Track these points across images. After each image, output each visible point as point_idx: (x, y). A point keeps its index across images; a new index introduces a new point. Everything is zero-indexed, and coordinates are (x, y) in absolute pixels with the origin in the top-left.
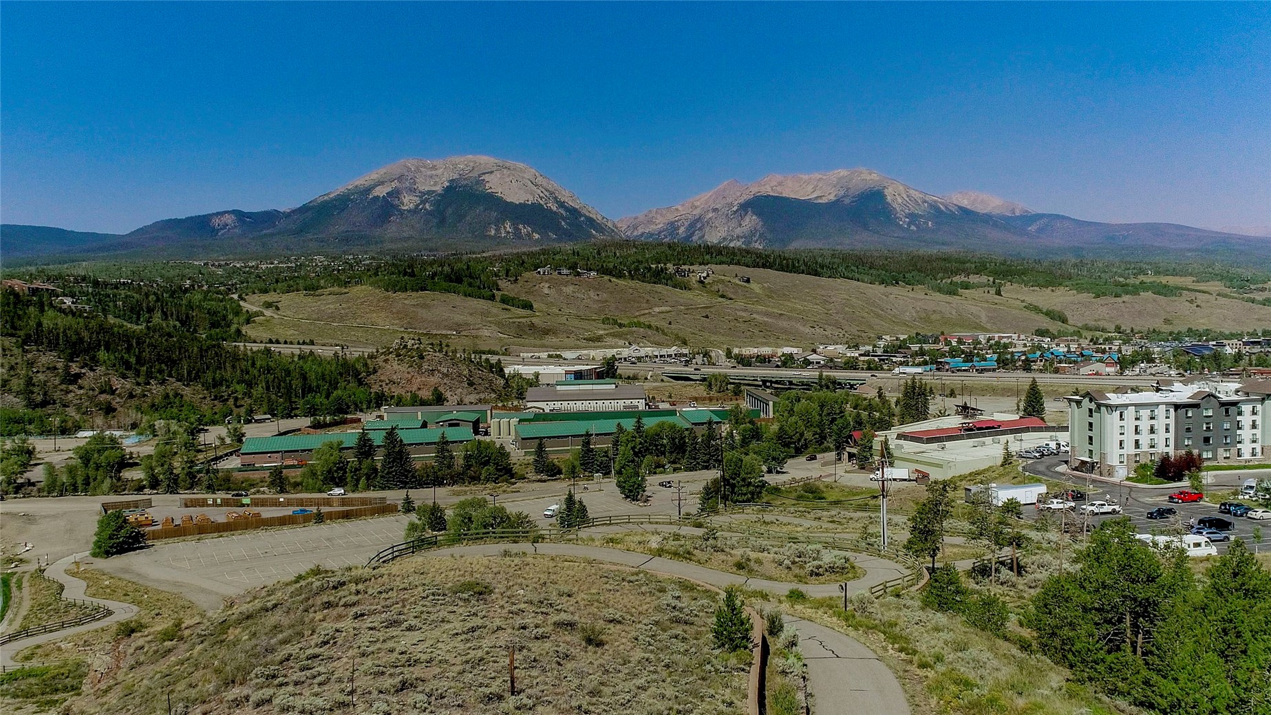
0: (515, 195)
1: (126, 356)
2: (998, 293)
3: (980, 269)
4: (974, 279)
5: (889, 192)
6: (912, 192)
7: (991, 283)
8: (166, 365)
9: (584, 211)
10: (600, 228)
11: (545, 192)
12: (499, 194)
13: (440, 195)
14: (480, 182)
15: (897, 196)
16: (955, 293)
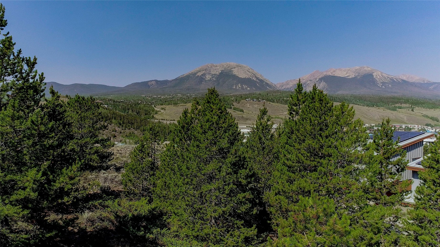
0: (242, 75)
1: (120, 121)
2: (413, 110)
3: (407, 101)
4: (403, 105)
5: (374, 74)
6: (384, 74)
7: (410, 107)
8: (131, 124)
9: (265, 81)
10: (270, 86)
11: (252, 74)
12: (237, 75)
13: (218, 75)
14: (231, 71)
15: (378, 76)
16: (395, 110)
